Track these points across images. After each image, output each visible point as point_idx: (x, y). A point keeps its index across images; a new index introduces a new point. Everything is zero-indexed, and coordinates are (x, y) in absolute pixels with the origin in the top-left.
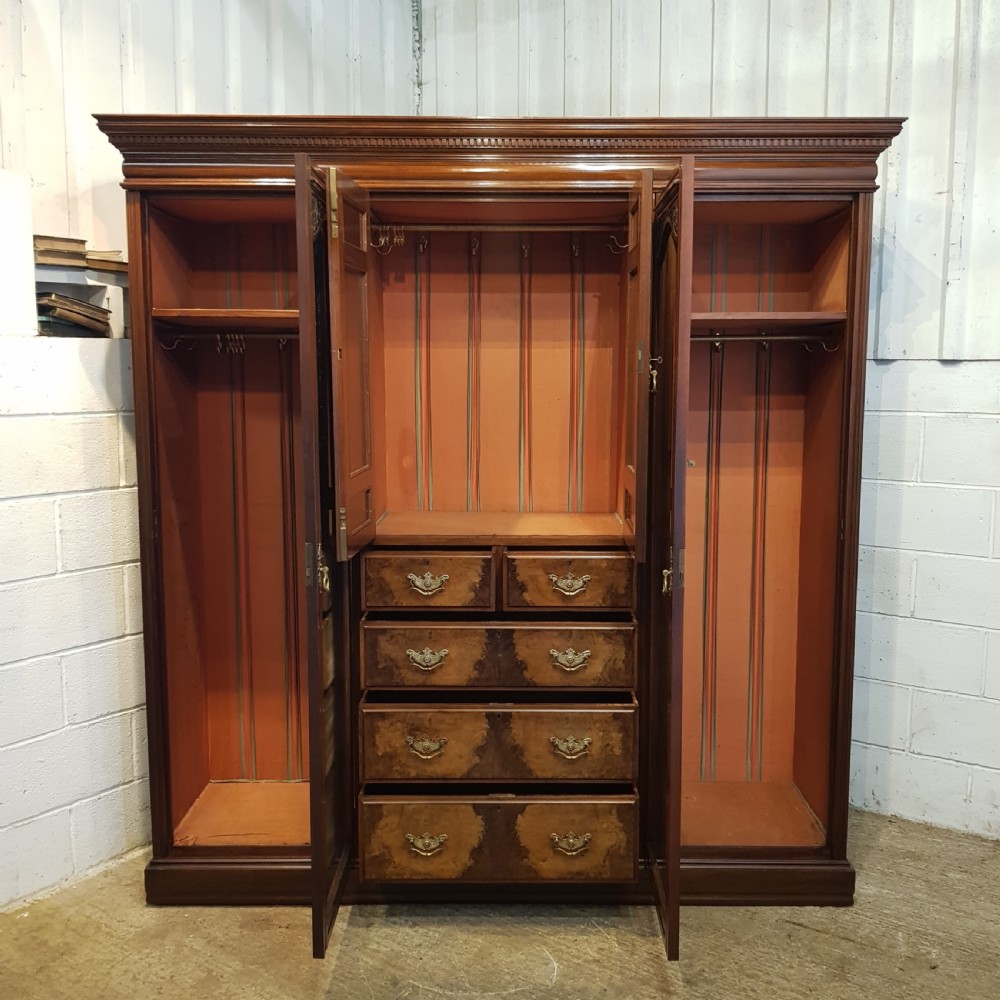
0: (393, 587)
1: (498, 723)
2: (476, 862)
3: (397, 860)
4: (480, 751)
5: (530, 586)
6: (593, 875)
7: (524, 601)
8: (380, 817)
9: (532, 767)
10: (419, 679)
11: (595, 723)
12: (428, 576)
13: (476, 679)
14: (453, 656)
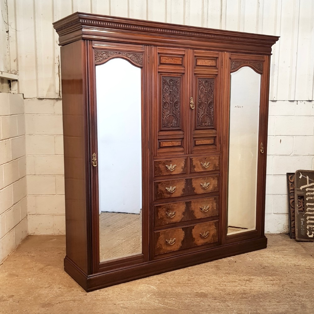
0: (162, 170)
1: (188, 204)
2: (183, 245)
3: (163, 248)
4: (184, 214)
5: (196, 167)
6: (209, 243)
7: (195, 171)
8: (159, 236)
9: (196, 216)
10: (169, 196)
11: (210, 201)
12: (171, 165)
13: (183, 194)
14: (177, 188)
